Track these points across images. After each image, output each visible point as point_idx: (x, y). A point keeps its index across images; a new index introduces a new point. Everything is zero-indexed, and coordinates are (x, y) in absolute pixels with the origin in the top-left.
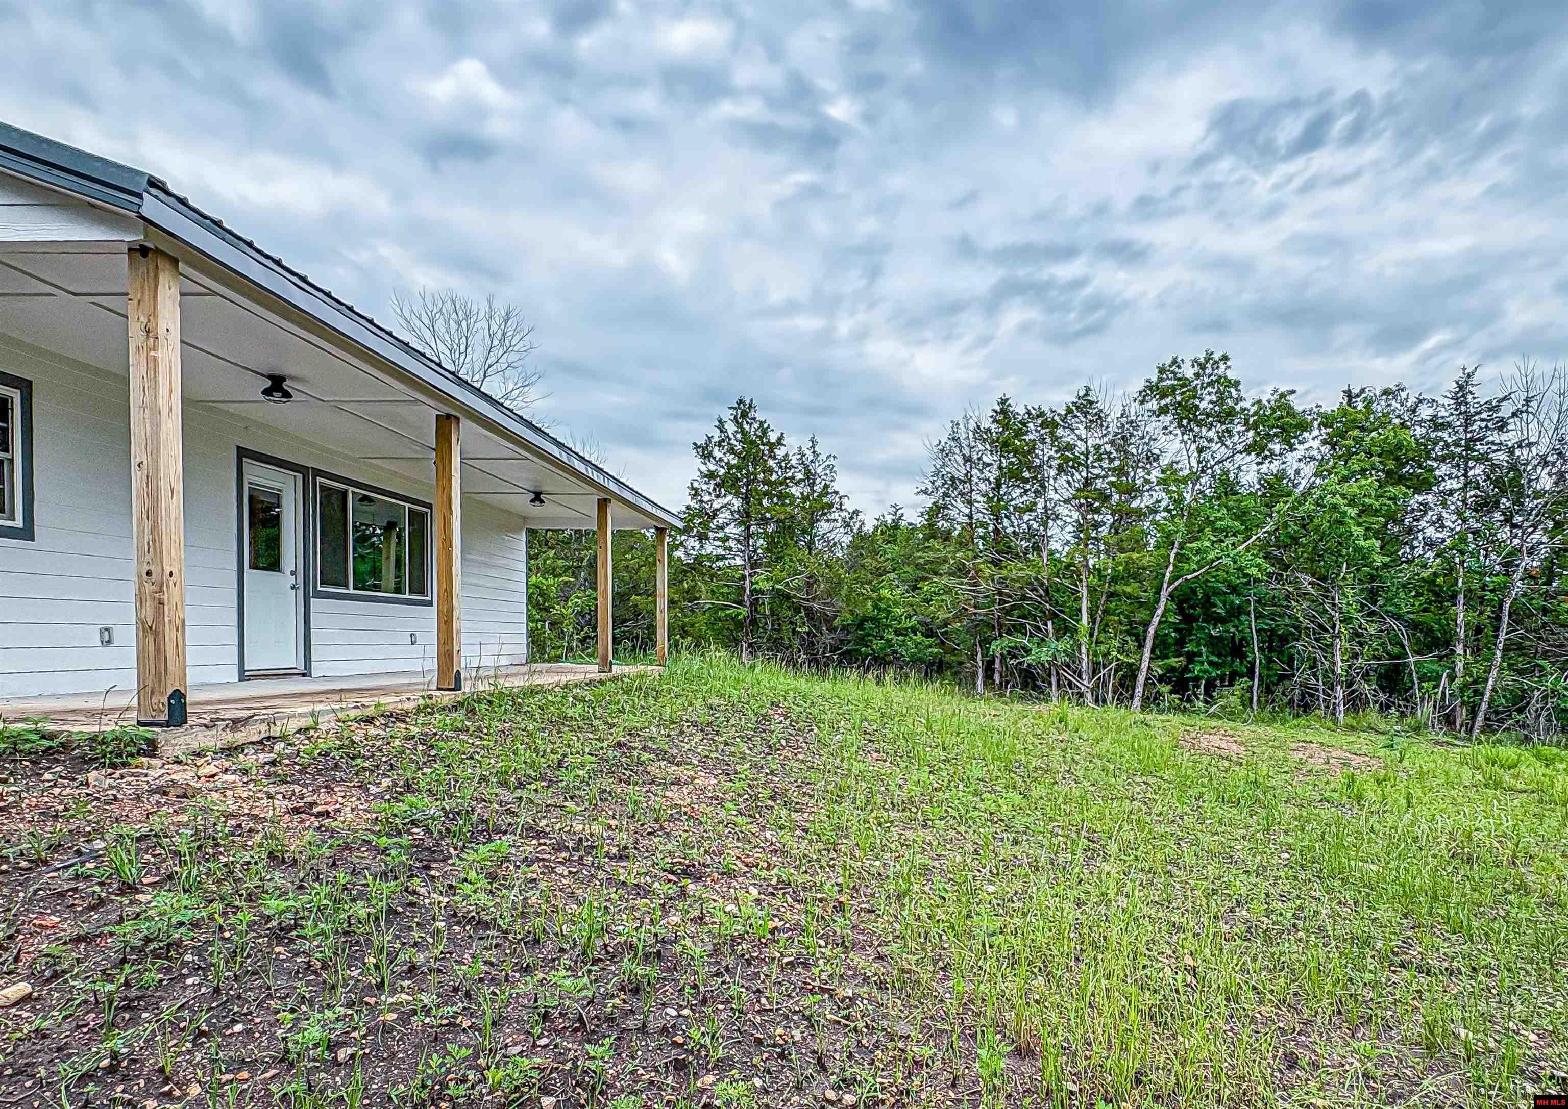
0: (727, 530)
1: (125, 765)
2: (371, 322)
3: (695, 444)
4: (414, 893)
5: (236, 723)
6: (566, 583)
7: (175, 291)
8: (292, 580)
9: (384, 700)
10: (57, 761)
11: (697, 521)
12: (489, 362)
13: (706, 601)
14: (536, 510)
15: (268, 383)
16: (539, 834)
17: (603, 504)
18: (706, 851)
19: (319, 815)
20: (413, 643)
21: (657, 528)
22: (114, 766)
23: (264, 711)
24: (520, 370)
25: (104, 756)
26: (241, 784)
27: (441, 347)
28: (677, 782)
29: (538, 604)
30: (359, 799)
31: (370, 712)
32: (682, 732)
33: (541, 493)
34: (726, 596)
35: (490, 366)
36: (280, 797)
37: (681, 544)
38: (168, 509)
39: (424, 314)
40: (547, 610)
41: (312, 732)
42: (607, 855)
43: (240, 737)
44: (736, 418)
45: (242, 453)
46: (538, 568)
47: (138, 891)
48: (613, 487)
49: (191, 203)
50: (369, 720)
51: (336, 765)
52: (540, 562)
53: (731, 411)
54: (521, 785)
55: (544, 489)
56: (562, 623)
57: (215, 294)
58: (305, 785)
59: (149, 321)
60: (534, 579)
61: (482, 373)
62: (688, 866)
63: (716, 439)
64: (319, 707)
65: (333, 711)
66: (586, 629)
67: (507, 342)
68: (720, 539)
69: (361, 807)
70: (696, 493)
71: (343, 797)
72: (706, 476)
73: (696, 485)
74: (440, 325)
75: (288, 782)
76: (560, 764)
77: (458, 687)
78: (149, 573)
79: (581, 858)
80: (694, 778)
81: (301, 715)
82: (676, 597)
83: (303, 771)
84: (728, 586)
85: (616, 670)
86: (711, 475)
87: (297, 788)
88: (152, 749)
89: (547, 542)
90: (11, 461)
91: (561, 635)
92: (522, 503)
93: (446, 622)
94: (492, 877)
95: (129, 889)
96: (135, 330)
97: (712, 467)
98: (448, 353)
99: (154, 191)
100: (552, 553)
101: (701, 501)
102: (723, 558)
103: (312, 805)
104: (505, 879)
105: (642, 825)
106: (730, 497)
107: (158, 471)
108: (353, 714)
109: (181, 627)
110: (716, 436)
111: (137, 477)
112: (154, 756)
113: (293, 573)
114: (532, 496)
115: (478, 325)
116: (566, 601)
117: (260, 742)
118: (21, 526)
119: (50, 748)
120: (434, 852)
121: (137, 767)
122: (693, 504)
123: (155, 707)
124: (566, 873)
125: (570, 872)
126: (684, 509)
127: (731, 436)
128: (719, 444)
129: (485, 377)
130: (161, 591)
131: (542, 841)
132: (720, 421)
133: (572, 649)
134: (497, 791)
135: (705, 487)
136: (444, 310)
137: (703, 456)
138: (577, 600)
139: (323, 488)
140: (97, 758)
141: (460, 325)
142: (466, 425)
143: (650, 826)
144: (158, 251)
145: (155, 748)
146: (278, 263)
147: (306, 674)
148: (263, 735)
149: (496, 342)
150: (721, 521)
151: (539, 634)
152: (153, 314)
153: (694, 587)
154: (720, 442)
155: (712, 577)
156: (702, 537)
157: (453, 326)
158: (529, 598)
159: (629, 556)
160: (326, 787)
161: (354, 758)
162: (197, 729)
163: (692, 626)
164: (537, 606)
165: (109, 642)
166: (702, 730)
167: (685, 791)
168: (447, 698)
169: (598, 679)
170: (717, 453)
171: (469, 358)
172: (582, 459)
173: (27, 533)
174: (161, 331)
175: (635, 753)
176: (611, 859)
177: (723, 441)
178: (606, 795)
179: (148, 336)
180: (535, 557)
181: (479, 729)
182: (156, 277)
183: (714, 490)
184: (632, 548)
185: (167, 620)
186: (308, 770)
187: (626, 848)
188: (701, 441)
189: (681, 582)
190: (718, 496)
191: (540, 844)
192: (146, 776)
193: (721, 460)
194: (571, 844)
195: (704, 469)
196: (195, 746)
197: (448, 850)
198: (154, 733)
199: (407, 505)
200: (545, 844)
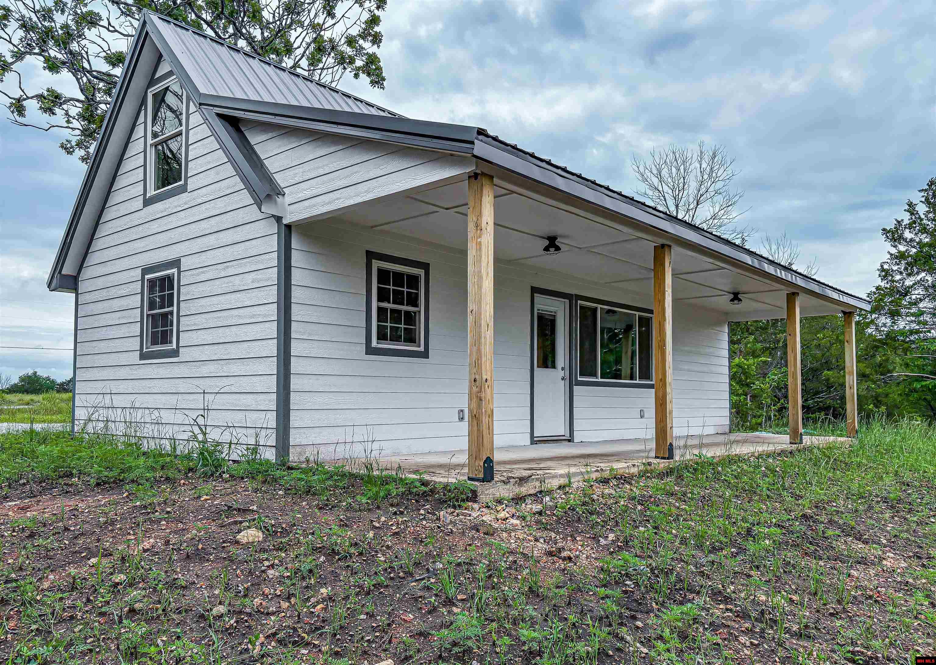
0: (921, 305)
1: (460, 506)
2: (608, 189)
3: (884, 230)
4: (622, 639)
5: (522, 480)
6: (765, 362)
7: (491, 198)
8: (562, 373)
9: (616, 466)
10: (427, 500)
11: (888, 299)
12: (701, 192)
13: (899, 373)
14: (736, 307)
15: (547, 243)
16: (727, 600)
17: (791, 298)
18: (891, 644)
19: (564, 559)
20: (642, 417)
21: (844, 313)
22: (454, 507)
23: (538, 472)
24: (724, 194)
25: (450, 500)
26: (520, 527)
27: (666, 188)
28: (863, 561)
29: (741, 381)
30: (592, 549)
31: (606, 474)
32: (870, 508)
33: (738, 293)
34: (921, 368)
35: (702, 195)
36: (542, 540)
37: (872, 322)
38: (485, 338)
39: (653, 167)
40: (748, 385)
41: (567, 489)
42: (788, 631)
43: (524, 490)
44: (927, 199)
45: (534, 290)
46: (741, 351)
47: (454, 605)
48: (800, 282)
49: (500, 138)
50: (605, 481)
51: (579, 519)
52: (742, 346)
53: (922, 194)
54: (714, 550)
55: (741, 289)
56: (761, 396)
57: (513, 192)
58: (558, 533)
59: (478, 220)
60: (737, 360)
61: (695, 202)
62: (871, 658)
63: (906, 222)
64: (573, 470)
65: (582, 473)
66: (782, 401)
67: (714, 175)
68: (912, 315)
69: (593, 556)
70: (885, 274)
71: (582, 546)
72: (896, 257)
73: (886, 267)
74: (665, 172)
75: (548, 529)
76: (749, 531)
77: (671, 456)
78: (475, 381)
79: (763, 631)
80: (881, 559)
81: (561, 476)
82: (868, 371)
83: (558, 522)
84: (924, 358)
85: (807, 440)
86: (901, 256)
87: (553, 535)
88: (474, 497)
89: (748, 330)
90: (420, 311)
91: (760, 406)
92: (724, 302)
93: (661, 405)
94: (683, 636)
95: (449, 602)
96: (471, 226)
97: (902, 248)
98: (670, 191)
99: (481, 137)
100: (751, 338)
101: (893, 281)
102: (917, 332)
103: (560, 550)
104: (694, 641)
105: (825, 605)
106: (923, 274)
107: (480, 314)
108: (594, 476)
109: (491, 416)
110: (906, 218)
111: (470, 319)
112: (475, 502)
113: (563, 369)
114: (732, 296)
115: (692, 167)
116: (764, 377)
117: (535, 495)
118: (423, 350)
119: (425, 492)
120: (640, 604)
121: (466, 509)
122: (883, 284)
123: (477, 468)
124: (748, 644)
125: (751, 643)
126: (874, 290)
127: (923, 216)
128: (910, 226)
129: (698, 204)
130: (480, 391)
131: (729, 607)
132: (910, 204)
133: (770, 418)
134: (693, 552)
135: (895, 268)
136: (668, 160)
137: (894, 240)
138: (774, 376)
139: (581, 307)
140: (446, 501)
141: (679, 170)
142: (676, 250)
143: (833, 606)
144: (483, 174)
145: (476, 496)
146: (549, 163)
147: (570, 440)
148: (537, 490)
149: (706, 177)
150: (914, 297)
151: (742, 406)
152: (480, 215)
153: (887, 360)
154: (910, 224)
155: (905, 351)
156: (894, 314)
157: (674, 170)
158: (733, 377)
159: (820, 336)
160: (571, 536)
161: (591, 513)
162: (499, 484)
163: (887, 395)
164: (740, 383)
165: (462, 418)
166: (892, 507)
167: (872, 572)
168: (662, 465)
169: (789, 449)
170: (908, 235)
171: (686, 192)
172: (772, 262)
173: (425, 354)
174: (484, 225)
175: (821, 527)
176: (792, 636)
177: (915, 222)
178: (790, 568)
179: (477, 229)
180: (738, 342)
181: (684, 494)
182: (482, 190)
183: (906, 269)
184: (824, 328)
185: (483, 410)
186: (561, 521)
187: (806, 627)
188: (890, 226)
189: (874, 356)
190: (909, 275)
191: (727, 610)
192: (470, 515)
193: (912, 240)
194: (753, 614)
195: (894, 251)
196: (498, 495)
197: (651, 603)
198: (476, 486)
199: (637, 313)
200: (731, 610)
